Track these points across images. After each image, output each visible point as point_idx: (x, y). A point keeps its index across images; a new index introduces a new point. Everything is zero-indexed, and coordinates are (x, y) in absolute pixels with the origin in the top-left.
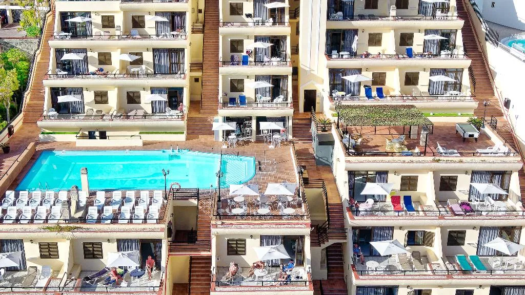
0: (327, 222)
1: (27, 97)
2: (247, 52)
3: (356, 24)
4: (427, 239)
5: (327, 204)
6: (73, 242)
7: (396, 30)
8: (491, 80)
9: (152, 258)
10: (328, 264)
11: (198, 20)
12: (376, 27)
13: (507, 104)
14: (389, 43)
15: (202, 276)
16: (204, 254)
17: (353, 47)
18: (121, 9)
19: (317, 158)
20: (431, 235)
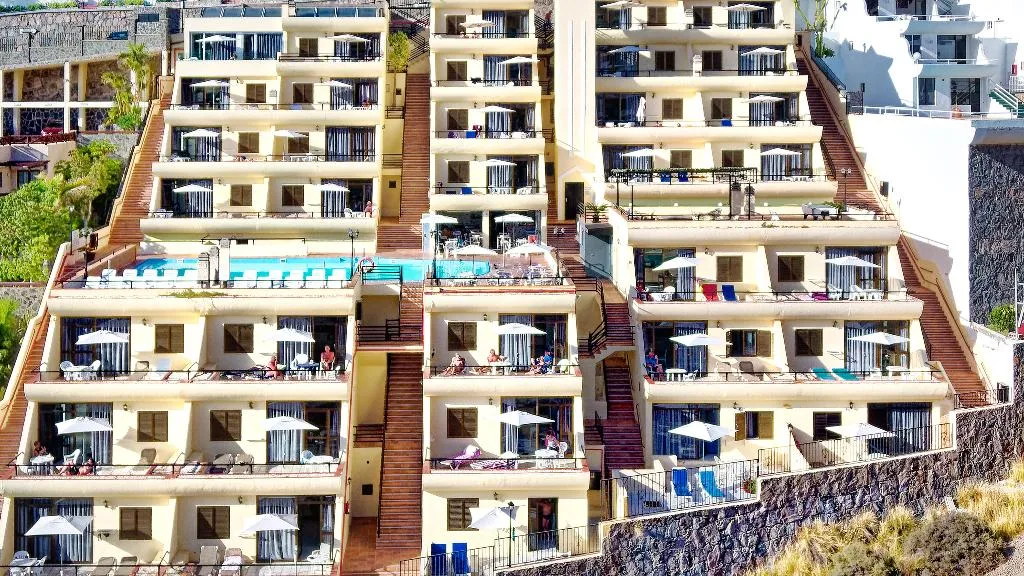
0: (603, 326)
1: (118, 206)
2: (474, 128)
3: (642, 82)
4: (762, 344)
5: (603, 304)
6: (210, 318)
7: (704, 92)
8: (860, 166)
9: (331, 351)
10: (607, 393)
11: (394, 106)
12: (672, 88)
13: (884, 190)
14: (694, 110)
15: (406, 402)
16: (412, 348)
17: (638, 115)
18: (279, 71)
19: (587, 266)
20: (767, 336)
